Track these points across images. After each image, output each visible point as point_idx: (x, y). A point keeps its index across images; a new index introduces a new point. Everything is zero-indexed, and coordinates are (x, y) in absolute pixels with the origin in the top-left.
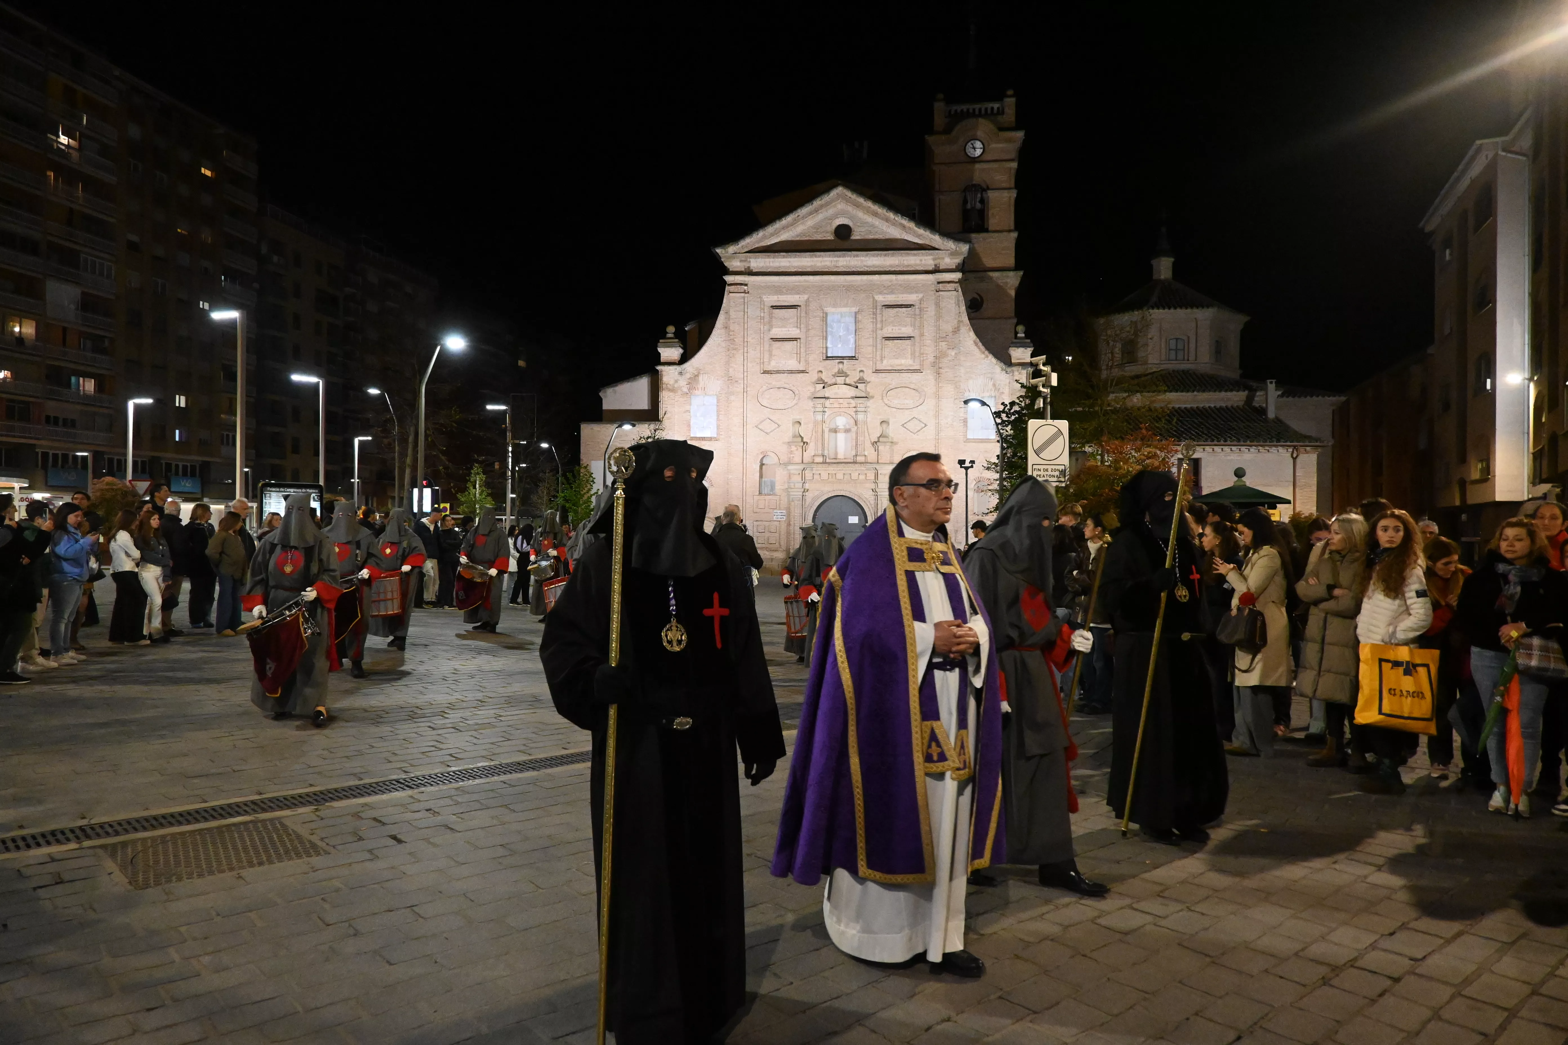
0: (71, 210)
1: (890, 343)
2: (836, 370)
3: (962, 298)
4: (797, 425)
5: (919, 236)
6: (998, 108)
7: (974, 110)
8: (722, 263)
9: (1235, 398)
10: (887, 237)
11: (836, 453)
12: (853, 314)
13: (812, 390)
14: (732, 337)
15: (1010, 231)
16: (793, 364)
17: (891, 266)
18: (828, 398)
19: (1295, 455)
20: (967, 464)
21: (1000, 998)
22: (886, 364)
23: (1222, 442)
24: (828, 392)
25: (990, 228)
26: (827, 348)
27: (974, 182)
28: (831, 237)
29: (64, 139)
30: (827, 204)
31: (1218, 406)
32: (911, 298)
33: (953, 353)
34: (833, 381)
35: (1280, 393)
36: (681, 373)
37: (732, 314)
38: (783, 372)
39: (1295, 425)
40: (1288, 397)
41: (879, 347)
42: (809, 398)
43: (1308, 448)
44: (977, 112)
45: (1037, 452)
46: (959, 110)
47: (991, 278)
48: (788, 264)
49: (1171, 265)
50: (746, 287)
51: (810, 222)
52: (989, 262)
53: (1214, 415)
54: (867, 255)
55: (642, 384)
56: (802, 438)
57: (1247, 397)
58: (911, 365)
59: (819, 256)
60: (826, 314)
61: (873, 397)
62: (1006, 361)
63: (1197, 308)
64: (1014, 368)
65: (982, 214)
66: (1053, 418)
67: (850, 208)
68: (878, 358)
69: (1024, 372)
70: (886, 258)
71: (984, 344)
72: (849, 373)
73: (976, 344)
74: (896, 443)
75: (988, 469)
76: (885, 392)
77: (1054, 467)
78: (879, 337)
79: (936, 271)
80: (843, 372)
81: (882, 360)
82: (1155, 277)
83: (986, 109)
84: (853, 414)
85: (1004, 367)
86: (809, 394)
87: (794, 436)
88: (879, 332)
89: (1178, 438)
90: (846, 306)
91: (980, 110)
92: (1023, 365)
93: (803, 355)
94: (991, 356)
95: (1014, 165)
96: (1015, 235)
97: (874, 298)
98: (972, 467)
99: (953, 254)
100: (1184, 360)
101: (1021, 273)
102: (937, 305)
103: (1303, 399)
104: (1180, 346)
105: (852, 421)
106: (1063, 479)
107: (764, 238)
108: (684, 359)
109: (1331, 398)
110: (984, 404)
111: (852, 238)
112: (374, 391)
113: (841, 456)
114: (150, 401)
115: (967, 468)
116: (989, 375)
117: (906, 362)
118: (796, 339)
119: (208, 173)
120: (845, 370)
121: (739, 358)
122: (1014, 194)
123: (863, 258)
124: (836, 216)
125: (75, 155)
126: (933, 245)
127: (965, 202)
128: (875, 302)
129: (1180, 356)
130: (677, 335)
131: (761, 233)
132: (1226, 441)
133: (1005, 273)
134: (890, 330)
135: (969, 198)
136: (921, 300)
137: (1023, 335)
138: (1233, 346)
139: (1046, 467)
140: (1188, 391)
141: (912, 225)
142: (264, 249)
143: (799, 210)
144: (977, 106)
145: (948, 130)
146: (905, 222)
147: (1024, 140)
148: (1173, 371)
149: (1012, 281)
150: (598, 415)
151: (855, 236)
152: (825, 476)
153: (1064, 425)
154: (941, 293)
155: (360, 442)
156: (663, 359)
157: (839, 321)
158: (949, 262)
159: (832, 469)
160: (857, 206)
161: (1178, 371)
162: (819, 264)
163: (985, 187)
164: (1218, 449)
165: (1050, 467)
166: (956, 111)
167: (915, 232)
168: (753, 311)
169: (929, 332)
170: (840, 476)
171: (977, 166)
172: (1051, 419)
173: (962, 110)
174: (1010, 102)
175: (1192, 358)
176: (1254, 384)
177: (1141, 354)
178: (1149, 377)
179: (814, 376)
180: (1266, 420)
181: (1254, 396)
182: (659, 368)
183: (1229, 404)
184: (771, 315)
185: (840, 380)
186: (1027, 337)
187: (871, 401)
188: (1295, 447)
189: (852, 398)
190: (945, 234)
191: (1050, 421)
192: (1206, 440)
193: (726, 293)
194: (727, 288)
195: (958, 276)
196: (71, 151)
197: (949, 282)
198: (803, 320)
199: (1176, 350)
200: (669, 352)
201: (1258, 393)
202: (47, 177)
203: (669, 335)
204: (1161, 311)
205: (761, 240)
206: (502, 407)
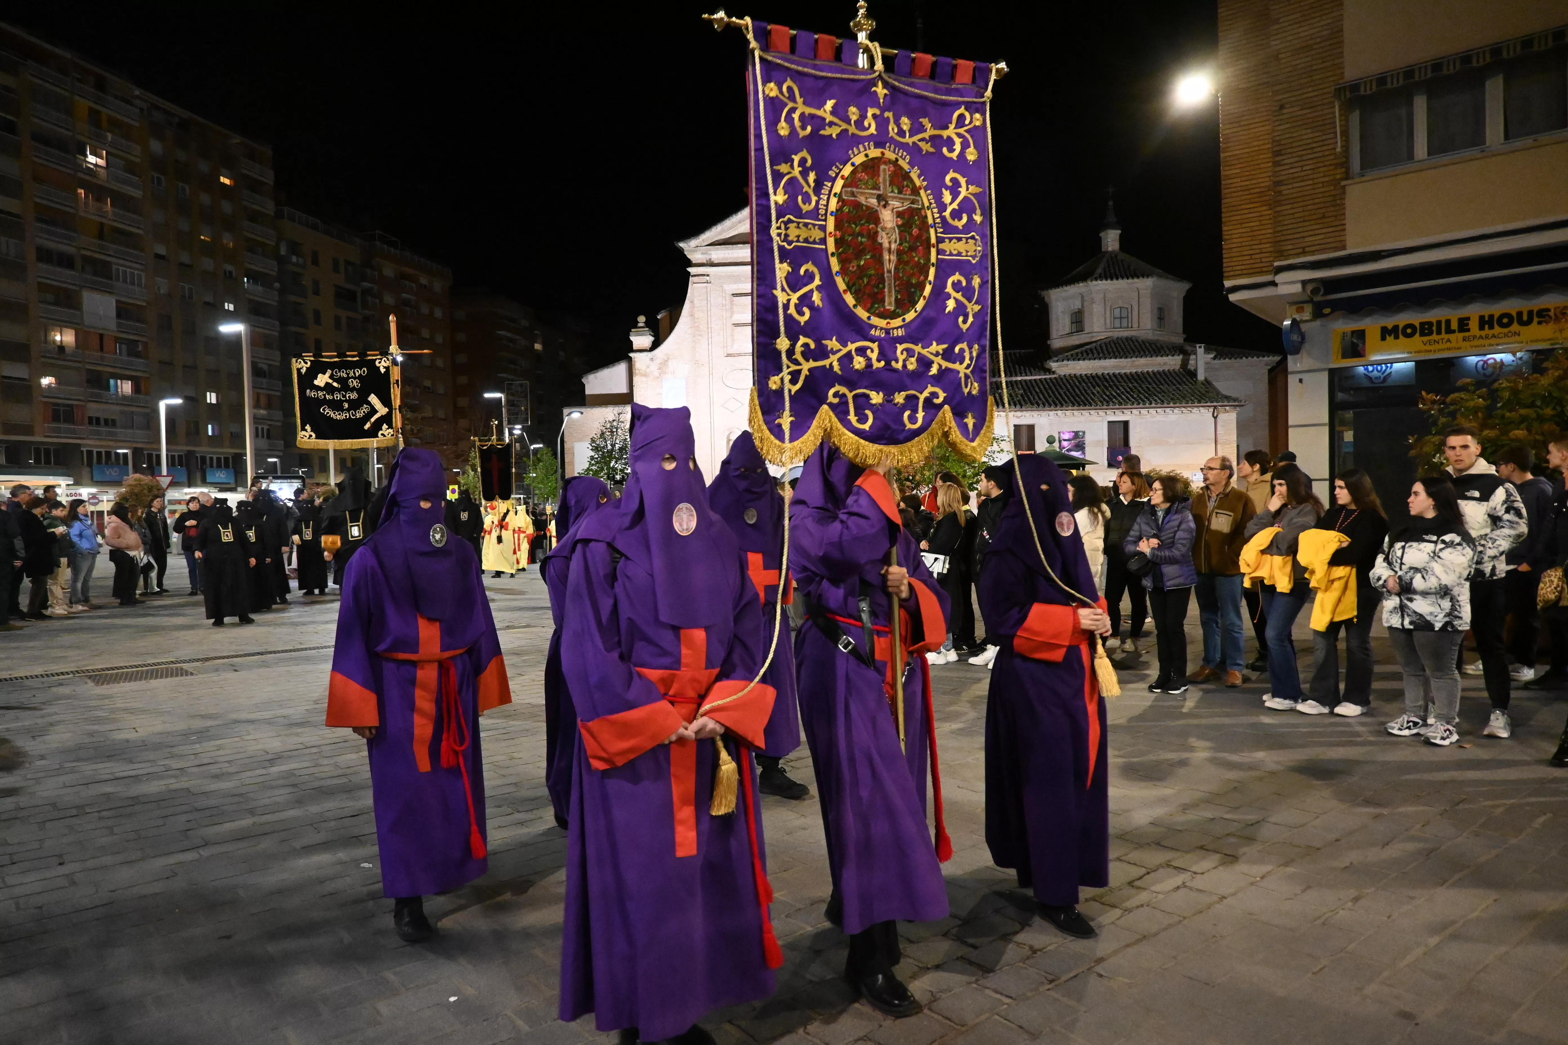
0: (102, 224)
8: (685, 256)
9: (1172, 362)
14: (697, 324)
19: (1215, 415)
23: (1147, 405)
29: (92, 159)
31: (1156, 370)
35: (1212, 356)
36: (652, 359)
37: (697, 303)
38: (745, 354)
39: (1222, 386)
40: (1220, 359)
43: (1227, 408)
49: (1118, 237)
50: (708, 278)
53: (1149, 379)
55: (619, 370)
57: (1183, 360)
63: (1138, 278)
82: (1104, 249)
89: (1107, 402)
100: (1128, 327)
103: (1238, 360)
104: (1124, 314)
107: (723, 231)
108: (655, 345)
109: (1266, 358)
114: (179, 401)
119: (227, 181)
121: (704, 343)
125: (103, 172)
129: (1125, 324)
130: (648, 325)
131: (719, 227)
138: (1177, 313)
140: (1126, 357)
142: (283, 252)
148: (1117, 338)
150: (581, 399)
156: (635, 347)
161: (1121, 338)
164: (1144, 411)
168: (716, 299)
175: (1135, 325)
176: (1188, 349)
177: (1087, 323)
178: (1094, 344)
180: (1195, 382)
181: (1188, 360)
182: (631, 355)
183: (1166, 368)
184: (732, 302)
188: (1215, 407)
192: (1133, 404)
193: (690, 284)
194: (691, 279)
196: (98, 169)
199: (1121, 318)
200: (641, 340)
201: (1193, 357)
202: (77, 195)
203: (640, 325)
204: (1104, 282)
205: (720, 234)
206: (498, 395)
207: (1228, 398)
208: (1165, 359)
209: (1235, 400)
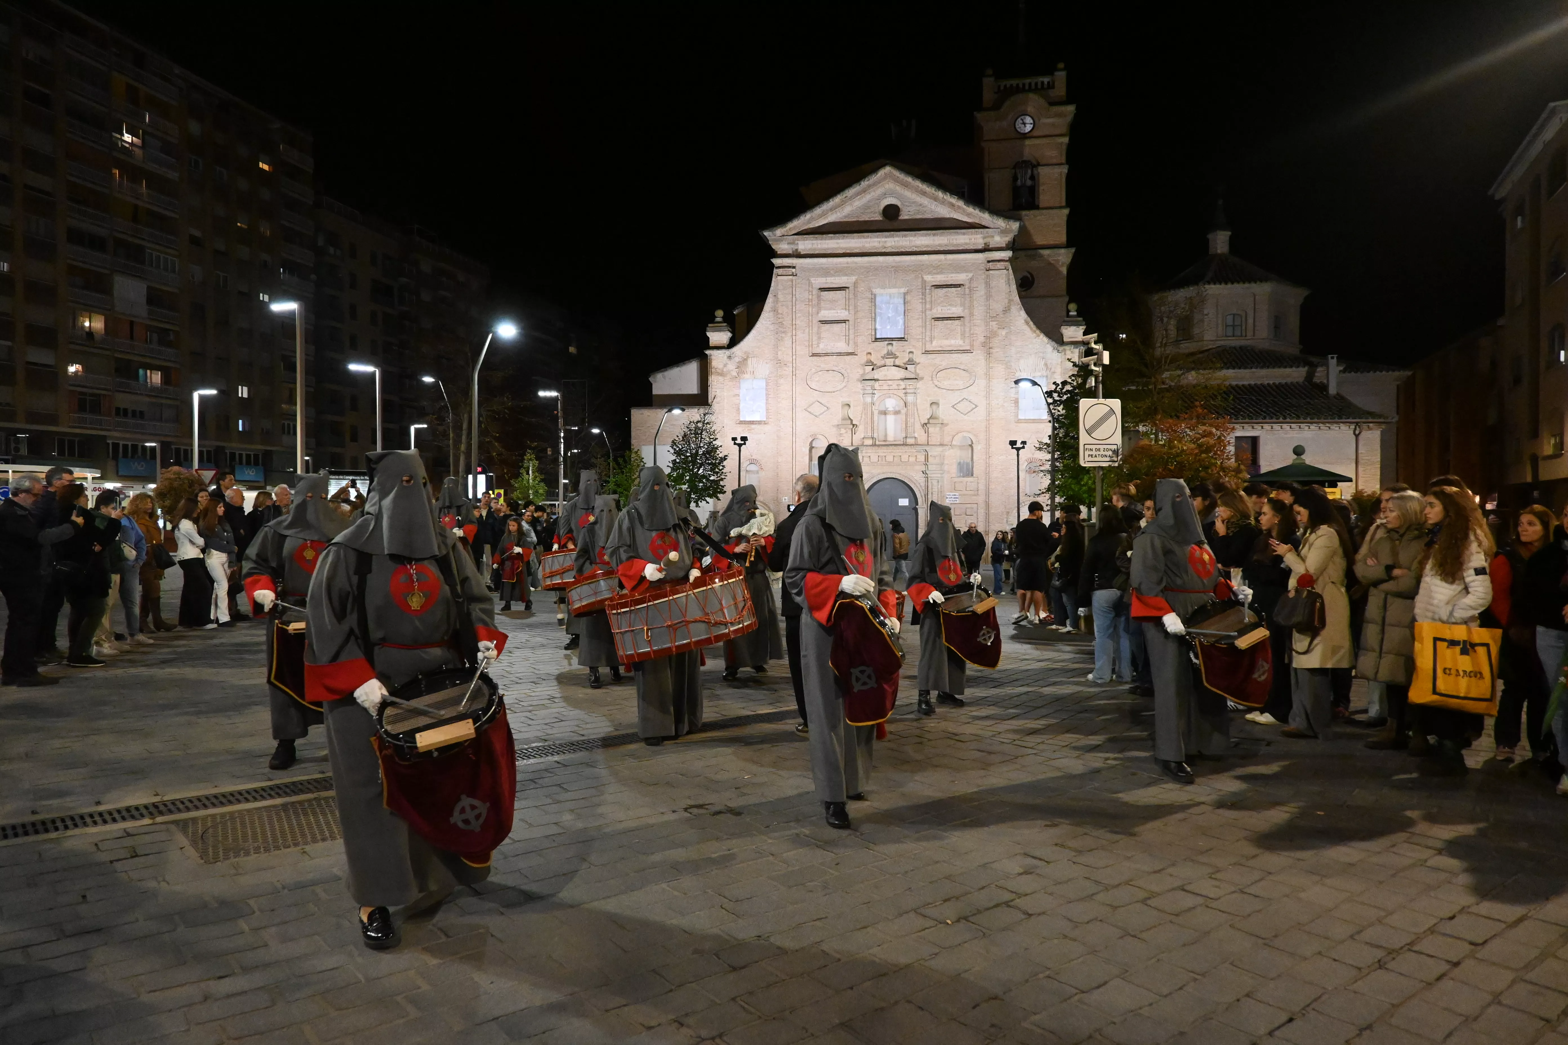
0: (136, 207)
1: (940, 323)
2: (886, 352)
3: (1012, 277)
4: (847, 407)
5: (969, 215)
6: (1048, 83)
7: (1024, 85)
8: (770, 246)
9: (1295, 374)
10: (936, 216)
11: (886, 436)
12: (902, 296)
13: (861, 372)
14: (780, 320)
15: (1061, 207)
16: (842, 347)
17: (940, 245)
18: (878, 380)
19: (1357, 432)
20: (1019, 445)
21: (1049, 977)
22: (935, 345)
23: (1281, 420)
24: (877, 374)
25: (1041, 205)
26: (875, 330)
27: (1025, 159)
28: (879, 217)
29: (127, 138)
30: (874, 184)
31: (1277, 382)
32: (961, 278)
33: (1004, 332)
34: (882, 363)
35: (1341, 368)
36: (729, 357)
37: (780, 296)
38: (832, 354)
39: (1359, 401)
40: (1350, 372)
41: (928, 327)
42: (858, 380)
43: (1371, 425)
44: (1027, 87)
45: (1089, 432)
46: (1008, 86)
47: (1041, 256)
48: (835, 246)
49: (1228, 238)
50: (794, 270)
51: (858, 203)
52: (1039, 240)
53: (1273, 392)
54: (915, 236)
55: (691, 369)
56: (852, 421)
57: (1308, 372)
58: (961, 346)
59: (868, 237)
60: (875, 295)
61: (922, 378)
62: (1058, 340)
63: (1255, 282)
64: (1067, 347)
65: (1033, 191)
66: (1105, 397)
67: (898, 188)
68: (927, 339)
69: (1077, 351)
70: (936, 238)
71: (1035, 323)
72: (898, 354)
73: (1027, 323)
74: (947, 425)
75: (1040, 449)
76: (935, 373)
77: (1106, 447)
78: (929, 317)
79: (986, 249)
80: (892, 354)
81: (931, 342)
82: (1212, 251)
83: (1036, 84)
84: (902, 395)
85: (1056, 345)
86: (858, 376)
87: (844, 419)
88: (928, 312)
89: (1236, 416)
90: (894, 287)
91: (1030, 84)
92: (1075, 344)
93: (852, 336)
94: (1042, 336)
95: (1066, 140)
96: (1066, 211)
97: (923, 278)
98: (1023, 447)
99: (1003, 232)
100: (1241, 336)
101: (1073, 250)
102: (988, 285)
103: (1366, 374)
104: (1237, 322)
105: (902, 404)
106: (1115, 459)
107: (812, 219)
108: (733, 343)
109: (1397, 373)
110: (1035, 383)
111: (900, 218)
112: (428, 379)
113: (891, 438)
114: (214, 392)
115: (1018, 449)
116: (1041, 355)
117: (956, 342)
118: (844, 321)
119: (266, 167)
120: (893, 351)
121: (788, 341)
122: (1065, 169)
123: (911, 238)
124: (884, 195)
125: (138, 152)
126: (983, 224)
127: (1015, 179)
128: (924, 282)
129: (1238, 333)
130: (725, 319)
131: (808, 216)
132: (1285, 418)
133: (1056, 251)
134: (939, 311)
135: (1019, 176)
136: (971, 279)
137: (1075, 313)
138: (1293, 321)
139: (1098, 447)
140: (1245, 368)
141: (961, 203)
142: (321, 242)
143: (846, 191)
144: (1027, 81)
145: (997, 106)
146: (954, 200)
147: (1075, 115)
148: (1230, 347)
149: (1063, 258)
150: (648, 400)
151: (904, 216)
152: (874, 458)
153: (1116, 404)
154: (991, 272)
155: (417, 430)
156: (712, 343)
157: (889, 303)
158: (999, 240)
159: (882, 452)
160: (906, 185)
161: (1235, 348)
162: (867, 245)
163: (1035, 163)
164: (1276, 427)
165: (1102, 447)
166: (1005, 86)
167: (964, 210)
168: (802, 294)
169: (979, 311)
170: (890, 458)
171: (1028, 142)
172: (1103, 398)
173: (1011, 85)
174: (1061, 76)
176: (1314, 360)
177: (1196, 331)
178: (1206, 354)
179: (864, 358)
180: (1327, 396)
181: (1315, 372)
182: (708, 352)
183: (1289, 380)
184: (819, 297)
185: (890, 362)
186: (1079, 315)
187: (921, 382)
188: (1357, 423)
189: (902, 379)
190: (995, 212)
191: (1101, 400)
192: (1265, 418)
193: (774, 276)
194: (775, 271)
195: (1008, 254)
196: (134, 149)
197: (999, 261)
198: (852, 302)
199: (1234, 326)
200: (718, 336)
201: (1319, 369)
202: (112, 175)
203: (718, 319)
204: (1218, 286)
205: (809, 222)
206: (554, 394)
207: (1371, 414)
208: (1288, 371)
209: (1380, 416)
